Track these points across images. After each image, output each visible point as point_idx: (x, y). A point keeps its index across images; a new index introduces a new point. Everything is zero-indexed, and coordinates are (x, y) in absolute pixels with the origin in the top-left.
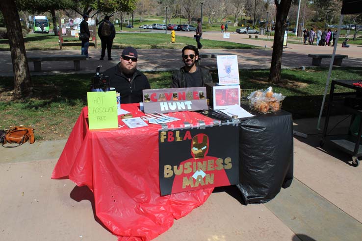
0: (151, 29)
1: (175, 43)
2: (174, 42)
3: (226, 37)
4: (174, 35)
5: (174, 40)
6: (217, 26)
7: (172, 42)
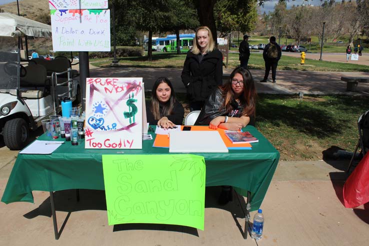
0: (256, 49)
1: (305, 65)
2: (303, 64)
3: (354, 59)
4: (304, 57)
5: (303, 62)
6: (329, 47)
7: (302, 64)
